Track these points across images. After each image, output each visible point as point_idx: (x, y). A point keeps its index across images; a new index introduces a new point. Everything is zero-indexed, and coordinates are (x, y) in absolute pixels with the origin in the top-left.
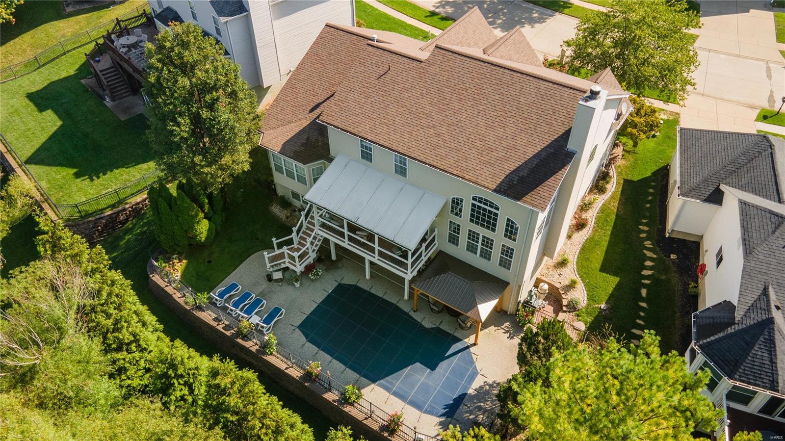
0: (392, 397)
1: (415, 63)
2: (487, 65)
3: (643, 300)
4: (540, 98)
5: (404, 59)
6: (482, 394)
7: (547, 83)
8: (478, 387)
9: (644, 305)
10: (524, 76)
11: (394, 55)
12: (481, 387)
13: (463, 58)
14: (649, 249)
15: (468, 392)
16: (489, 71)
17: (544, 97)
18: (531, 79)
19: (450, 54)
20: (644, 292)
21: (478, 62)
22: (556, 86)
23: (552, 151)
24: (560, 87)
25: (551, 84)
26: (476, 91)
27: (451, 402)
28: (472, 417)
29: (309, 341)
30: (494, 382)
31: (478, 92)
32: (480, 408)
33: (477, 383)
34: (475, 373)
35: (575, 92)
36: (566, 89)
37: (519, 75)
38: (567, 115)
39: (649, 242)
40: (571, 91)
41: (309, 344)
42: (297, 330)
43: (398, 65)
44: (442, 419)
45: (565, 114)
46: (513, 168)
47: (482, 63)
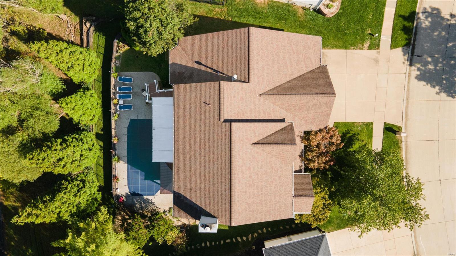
0: (127, 172)
1: (218, 117)
2: (229, 157)
3: (224, 242)
4: (221, 194)
5: (218, 110)
6: (147, 202)
7: (229, 194)
8: (148, 198)
9: (222, 242)
10: (229, 180)
11: (218, 102)
12: (149, 199)
13: (229, 142)
14: (252, 236)
15: (144, 196)
16: (226, 161)
17: (222, 195)
18: (229, 185)
19: (229, 134)
20: (229, 241)
21: (229, 152)
22: (229, 199)
23: (199, 210)
24: (229, 201)
25: (229, 196)
26: (214, 159)
27: (136, 193)
28: (136, 202)
29: (128, 128)
30: (154, 203)
31: (214, 161)
32: (141, 203)
33: (150, 197)
34: (153, 195)
35: (229, 210)
36: (229, 205)
37: (229, 177)
38: (217, 210)
39: (257, 235)
40: (229, 207)
41: (126, 129)
42: (129, 120)
43: (214, 109)
44: (129, 193)
45: (217, 209)
46: (185, 195)
47: (229, 154)
